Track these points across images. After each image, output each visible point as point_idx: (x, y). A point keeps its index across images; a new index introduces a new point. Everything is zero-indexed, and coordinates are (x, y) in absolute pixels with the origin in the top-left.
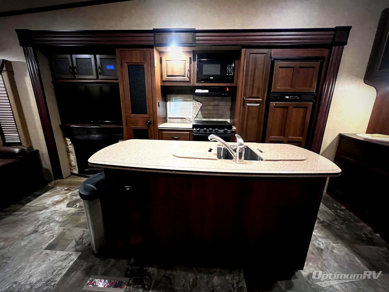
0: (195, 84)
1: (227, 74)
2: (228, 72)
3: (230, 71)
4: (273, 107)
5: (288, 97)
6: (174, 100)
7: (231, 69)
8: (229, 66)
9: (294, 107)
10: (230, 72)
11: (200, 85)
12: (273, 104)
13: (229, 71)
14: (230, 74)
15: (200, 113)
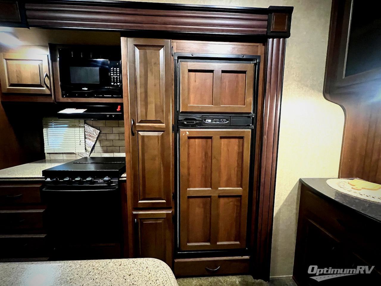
0: (59, 99)
1: (112, 84)
2: (114, 80)
3: (117, 78)
4: (186, 138)
5: (210, 121)
6: (54, 125)
7: (117, 75)
8: (113, 70)
9: (221, 138)
10: (117, 80)
11: (70, 100)
12: (185, 132)
13: (114, 78)
14: (117, 82)
15: (98, 144)
